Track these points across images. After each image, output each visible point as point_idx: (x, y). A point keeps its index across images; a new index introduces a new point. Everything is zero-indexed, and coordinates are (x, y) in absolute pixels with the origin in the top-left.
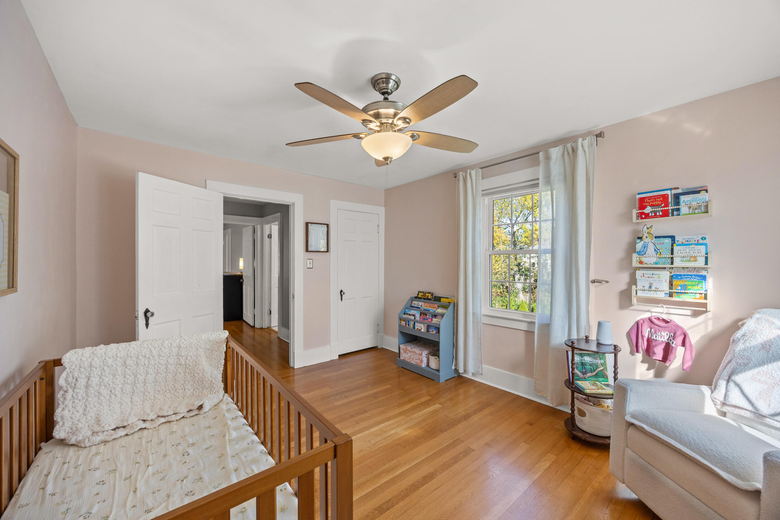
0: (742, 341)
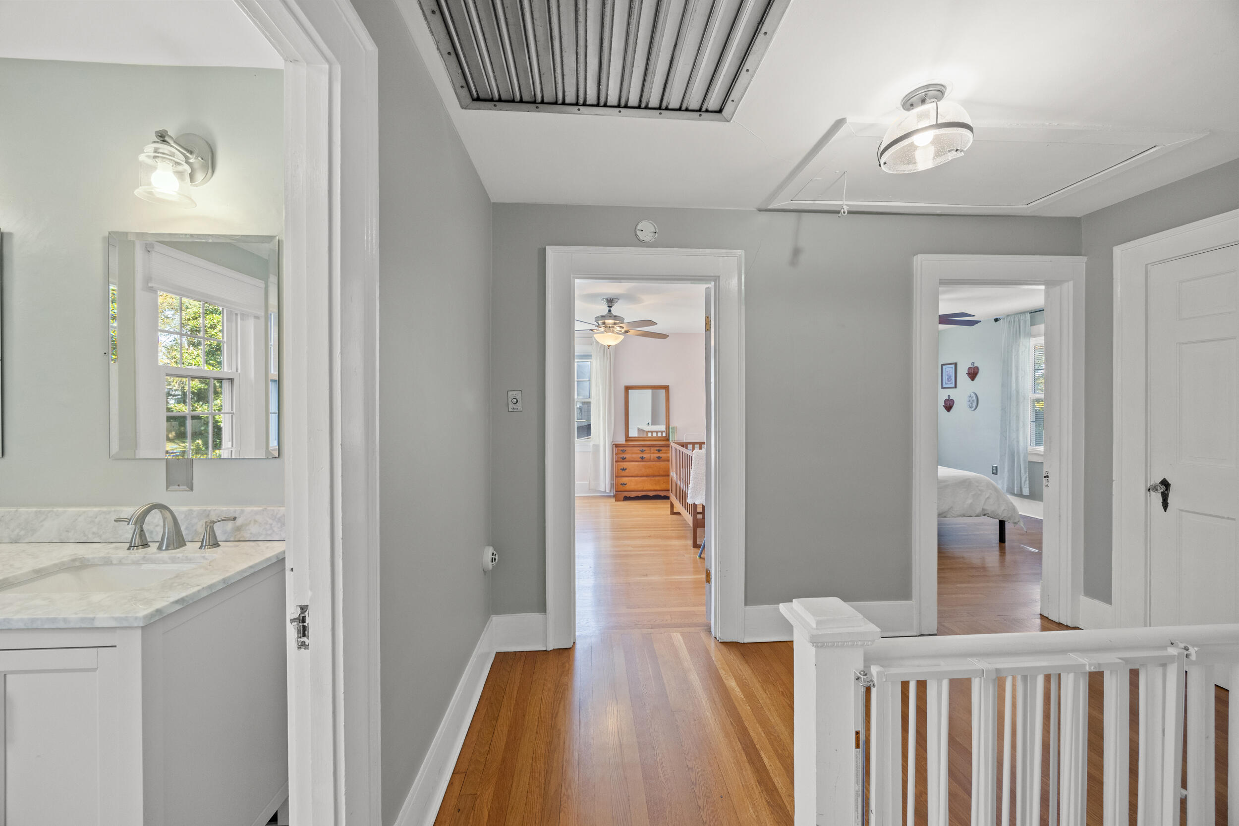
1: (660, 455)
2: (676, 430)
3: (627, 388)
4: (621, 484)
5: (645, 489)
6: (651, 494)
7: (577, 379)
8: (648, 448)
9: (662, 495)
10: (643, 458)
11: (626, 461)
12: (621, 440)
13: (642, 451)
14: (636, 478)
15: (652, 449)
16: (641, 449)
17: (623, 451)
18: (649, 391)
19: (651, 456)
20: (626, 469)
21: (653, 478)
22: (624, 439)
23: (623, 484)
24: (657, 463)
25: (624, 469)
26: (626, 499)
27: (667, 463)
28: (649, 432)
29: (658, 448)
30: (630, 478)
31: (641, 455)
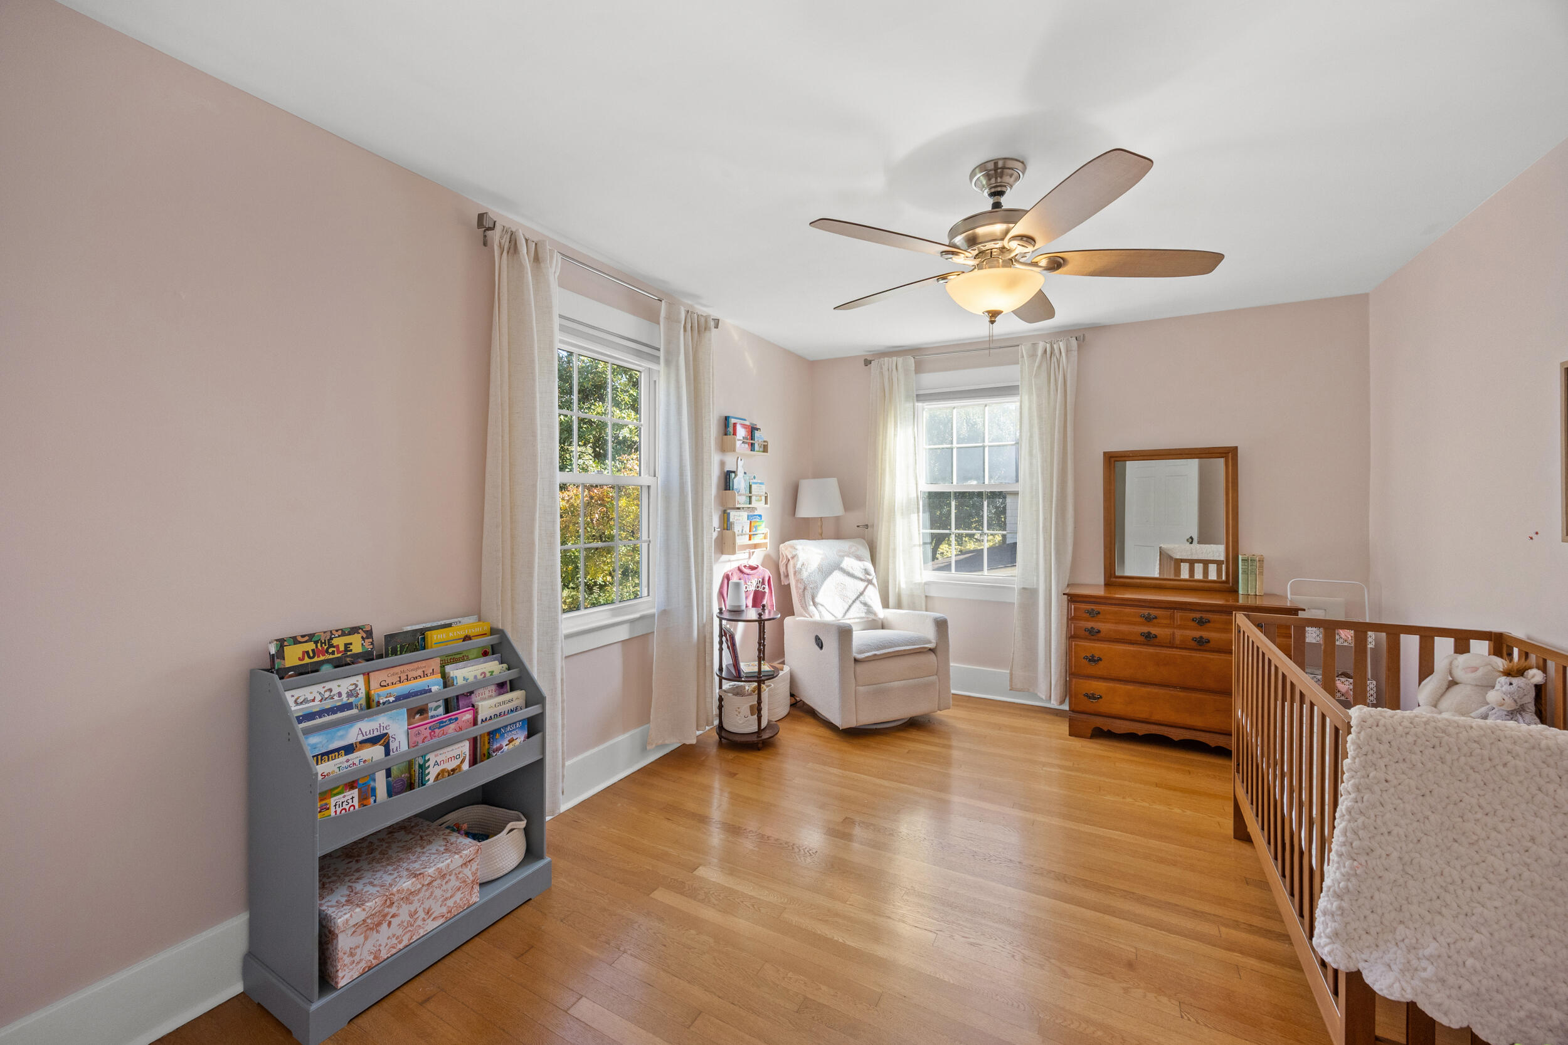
0: (804, 570)
1: (1206, 634)
2: (1261, 567)
3: (1114, 462)
4: (1086, 695)
5: (1156, 717)
6: (1176, 735)
7: (958, 443)
8: (1168, 613)
9: (1213, 744)
10: (1148, 636)
11: (1099, 640)
12: (1093, 581)
13: (1149, 619)
14: (1130, 687)
15: (1178, 615)
16: (1146, 612)
17: (1093, 615)
18: (1194, 463)
19: (1174, 634)
20: (1100, 659)
21: (1182, 694)
22: (1101, 580)
23: (1091, 697)
24: (1197, 655)
25: (1093, 660)
26: (1100, 734)
27: (1223, 657)
28: (1183, 561)
29: (1198, 615)
30: (1111, 685)
31: (1145, 629)
